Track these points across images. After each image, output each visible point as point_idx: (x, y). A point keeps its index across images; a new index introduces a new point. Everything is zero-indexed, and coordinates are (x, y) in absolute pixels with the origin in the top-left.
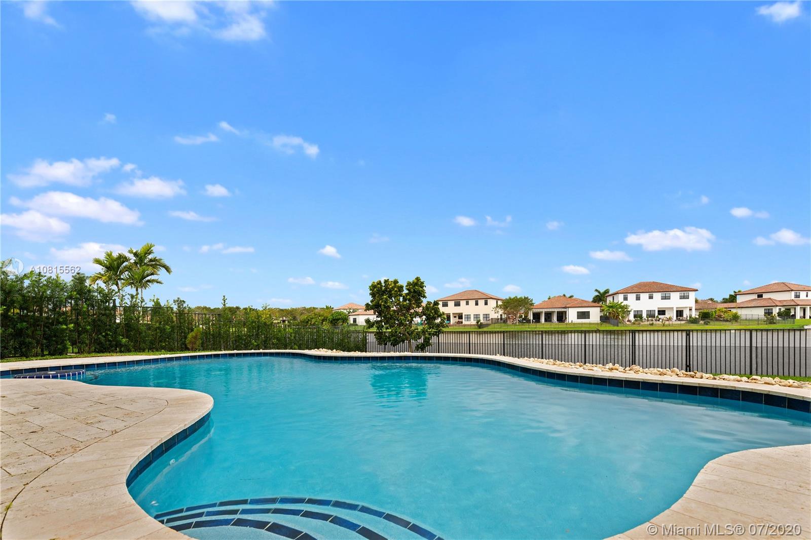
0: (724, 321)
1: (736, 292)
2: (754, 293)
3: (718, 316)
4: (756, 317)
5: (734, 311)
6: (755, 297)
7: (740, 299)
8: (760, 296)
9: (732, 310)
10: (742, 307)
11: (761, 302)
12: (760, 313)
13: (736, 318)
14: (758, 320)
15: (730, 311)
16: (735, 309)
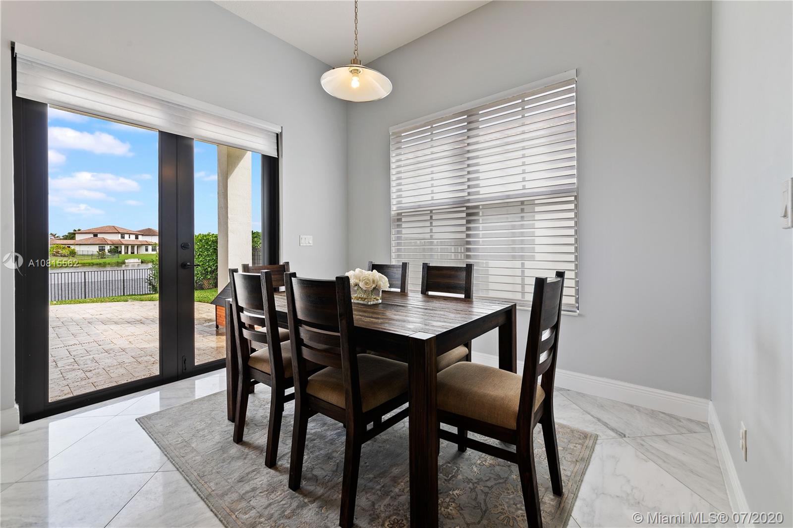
0: (61, 256)
1: (76, 231)
2: (90, 233)
3: (56, 252)
4: (90, 253)
5: (72, 247)
6: (92, 236)
7: (79, 237)
8: (95, 235)
9: (71, 246)
10: (80, 244)
11: (95, 240)
12: (95, 249)
13: (73, 254)
14: (92, 255)
15: (69, 247)
16: (73, 246)
